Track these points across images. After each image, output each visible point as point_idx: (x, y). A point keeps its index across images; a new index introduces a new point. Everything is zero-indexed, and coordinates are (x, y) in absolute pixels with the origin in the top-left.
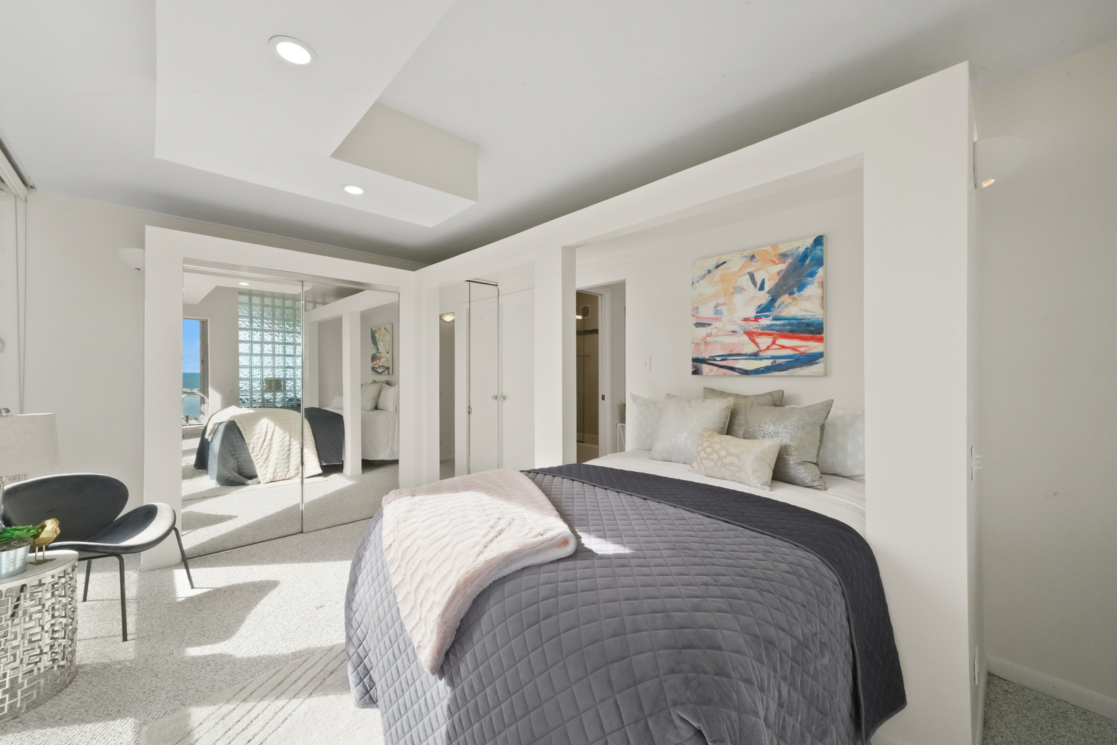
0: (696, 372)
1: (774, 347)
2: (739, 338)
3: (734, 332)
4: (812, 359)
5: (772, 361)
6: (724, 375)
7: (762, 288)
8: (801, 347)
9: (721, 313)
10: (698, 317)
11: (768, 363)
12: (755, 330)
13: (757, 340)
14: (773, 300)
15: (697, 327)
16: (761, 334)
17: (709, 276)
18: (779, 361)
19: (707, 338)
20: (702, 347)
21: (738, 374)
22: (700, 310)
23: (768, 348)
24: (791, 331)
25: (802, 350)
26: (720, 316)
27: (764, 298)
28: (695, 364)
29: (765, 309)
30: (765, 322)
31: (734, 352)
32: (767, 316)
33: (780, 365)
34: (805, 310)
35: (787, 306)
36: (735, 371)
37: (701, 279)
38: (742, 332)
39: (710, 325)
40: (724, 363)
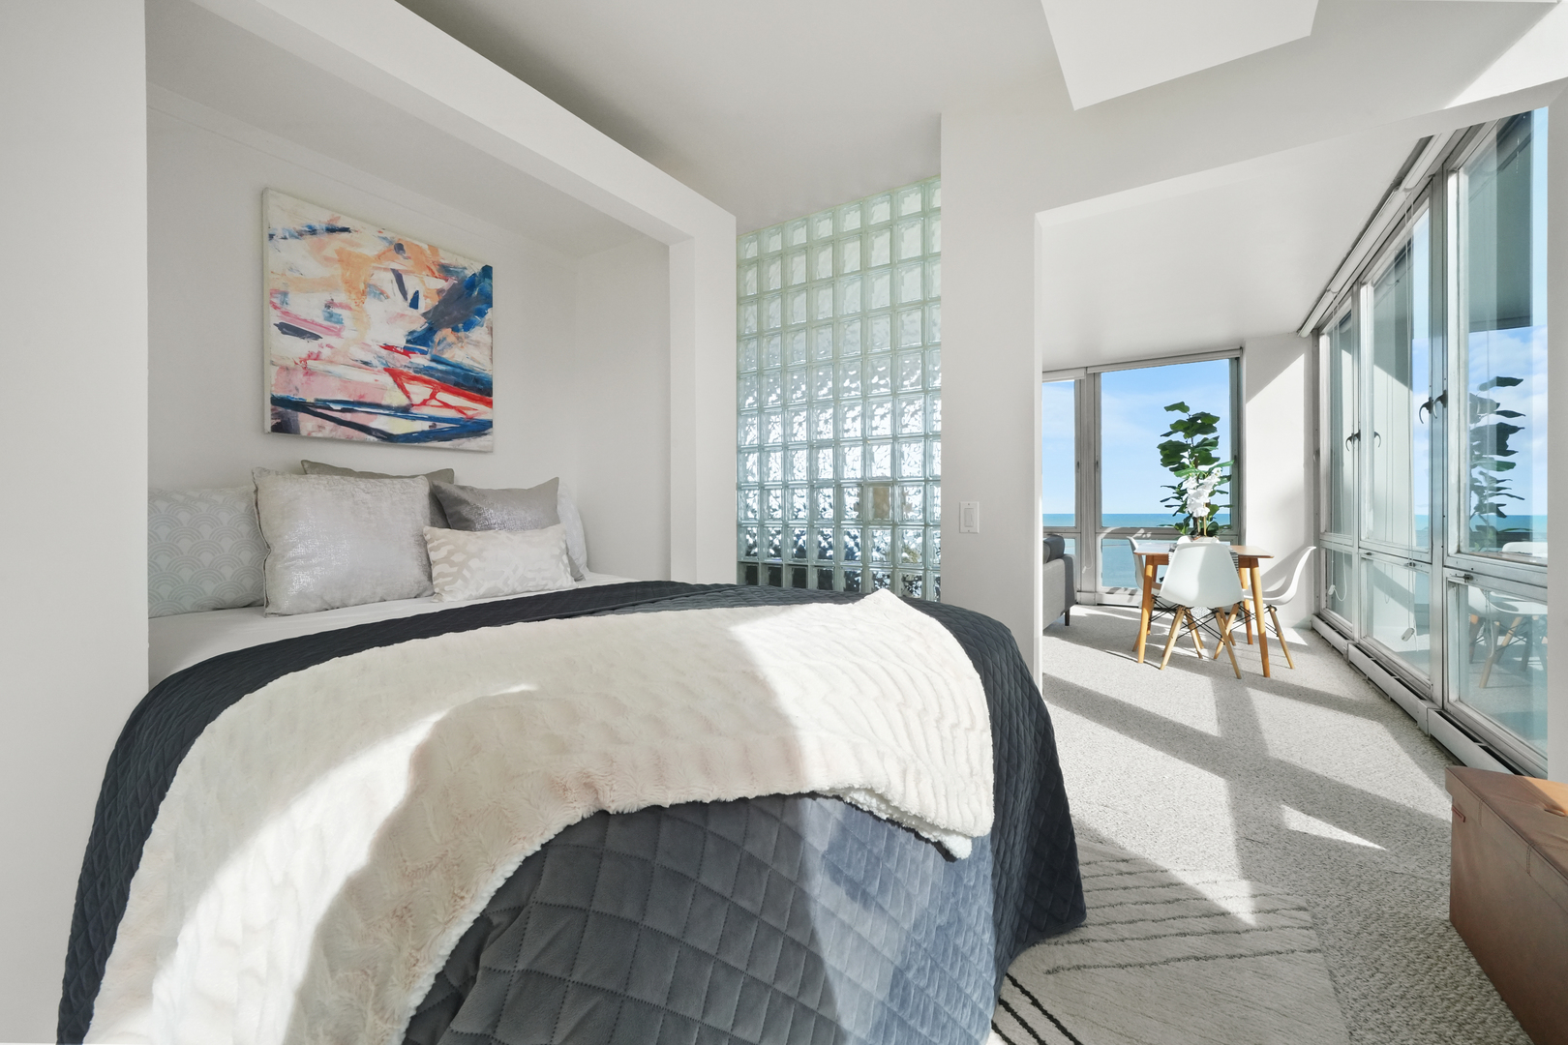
0: (283, 427)
1: (434, 402)
2: (378, 377)
3: (366, 363)
4: (481, 428)
5: (430, 423)
6: (349, 441)
7: (414, 304)
8: (469, 409)
9: (340, 322)
10: (286, 313)
11: (425, 426)
12: (405, 370)
13: (408, 387)
14: (431, 331)
15: (284, 333)
16: (414, 379)
17: (309, 239)
18: (440, 425)
19: (309, 362)
20: (299, 378)
21: (376, 439)
22: (291, 298)
23: (424, 403)
24: (457, 384)
25: (470, 413)
26: (338, 326)
27: (419, 325)
28: (280, 409)
29: (420, 340)
30: (421, 360)
31: (367, 400)
32: (423, 353)
33: (441, 431)
34: (473, 359)
35: (450, 345)
36: (370, 434)
37: (292, 236)
38: (381, 367)
39: (317, 337)
40: (348, 417)
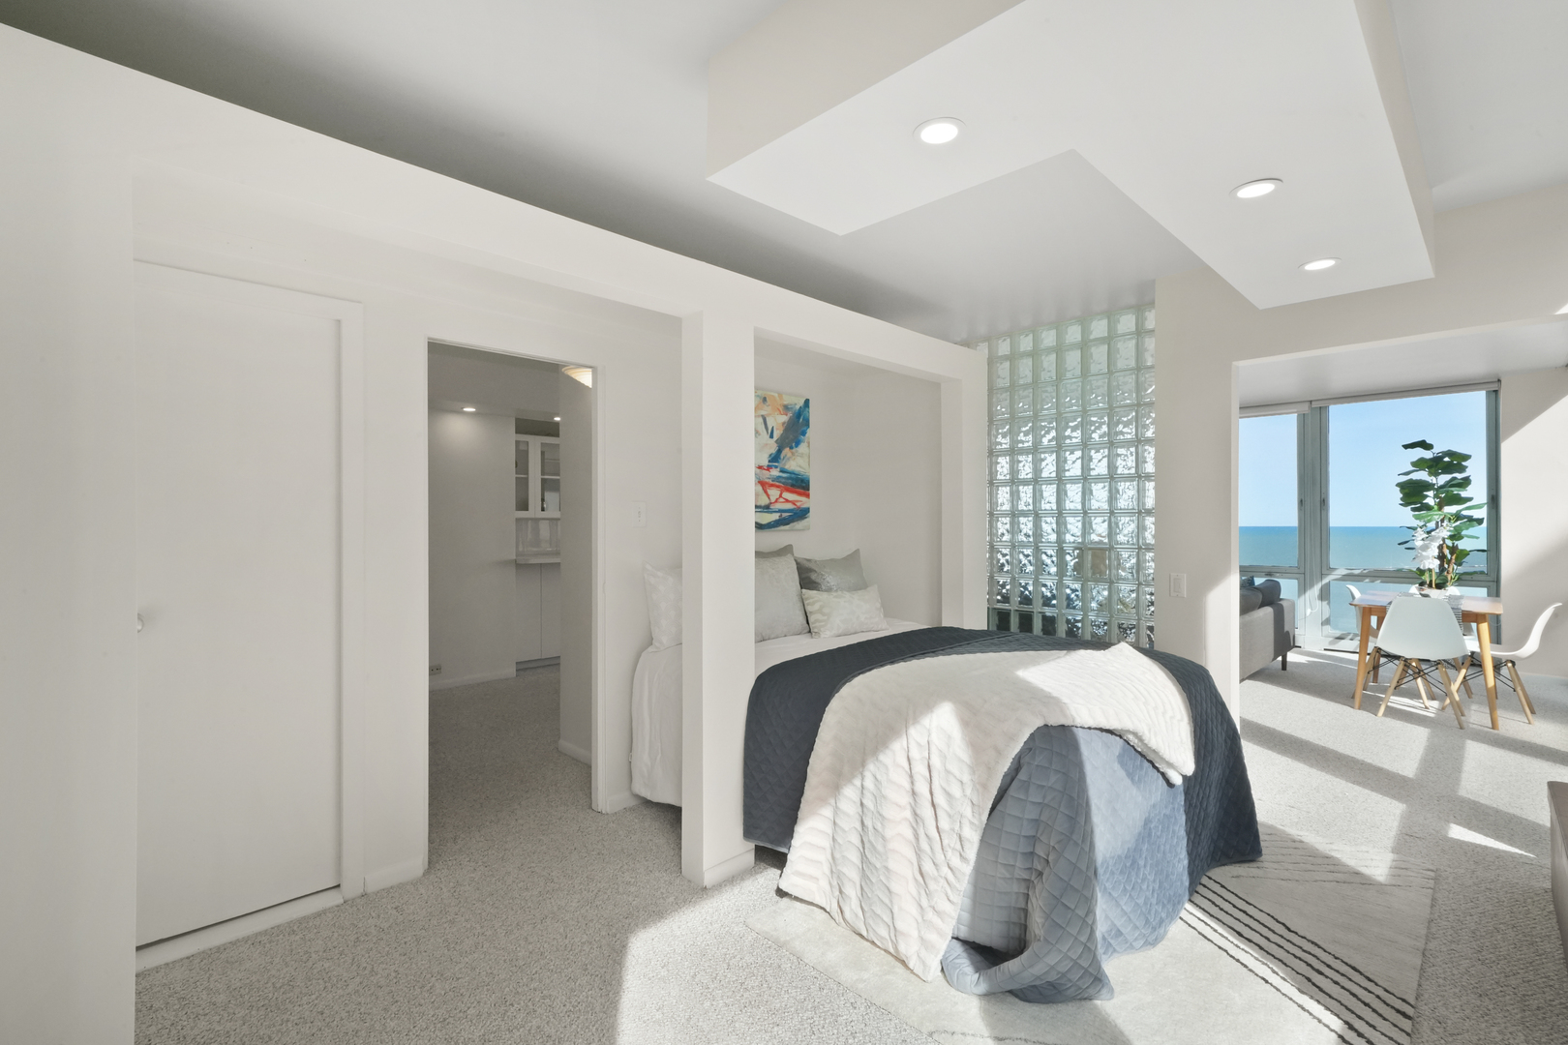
1: (781, 500)
2: (755, 488)
4: (801, 514)
5: (779, 514)
7: (772, 436)
8: (798, 501)
11: (775, 517)
12: (767, 480)
13: (769, 491)
14: (779, 451)
16: (772, 485)
18: (785, 515)
23: (776, 501)
24: (793, 485)
25: (798, 504)
27: (774, 449)
29: (775, 458)
30: (775, 473)
32: (776, 467)
33: (784, 519)
34: (800, 467)
35: (788, 459)
38: (756, 481)
